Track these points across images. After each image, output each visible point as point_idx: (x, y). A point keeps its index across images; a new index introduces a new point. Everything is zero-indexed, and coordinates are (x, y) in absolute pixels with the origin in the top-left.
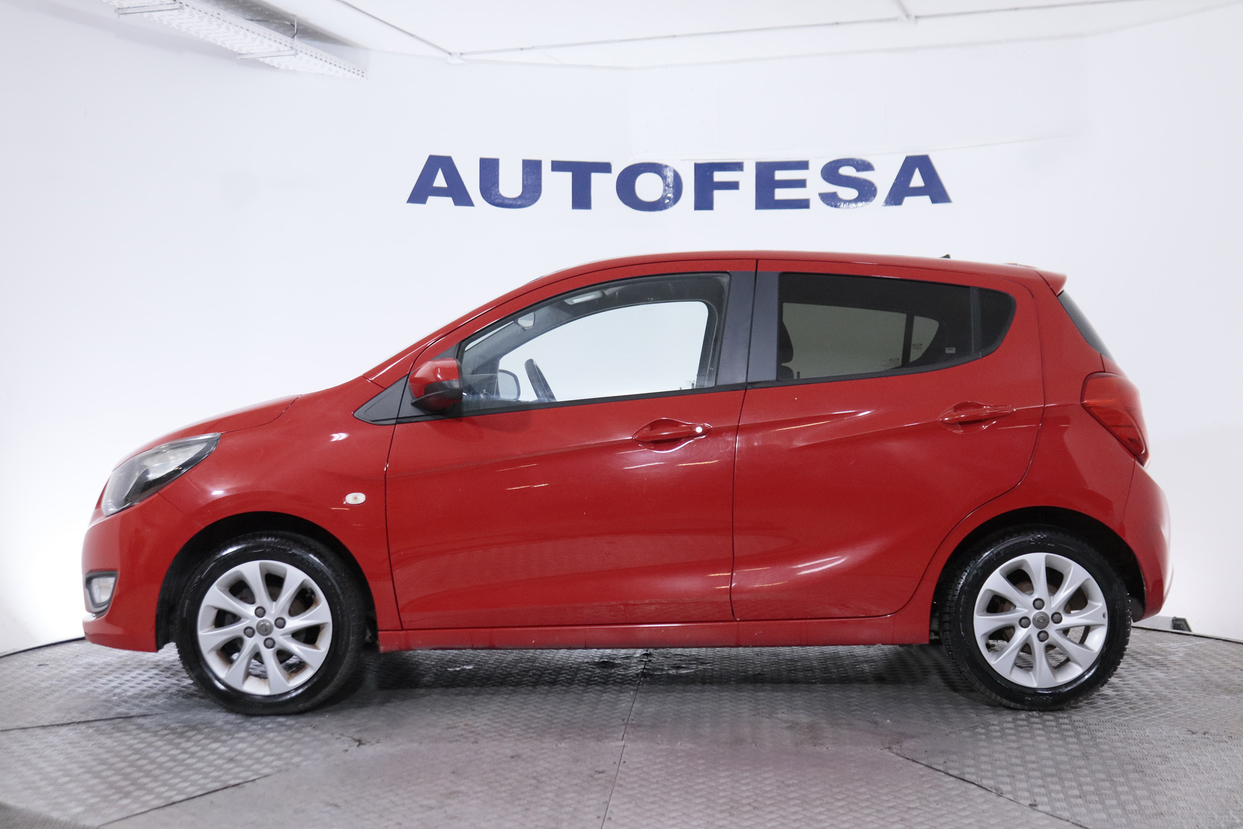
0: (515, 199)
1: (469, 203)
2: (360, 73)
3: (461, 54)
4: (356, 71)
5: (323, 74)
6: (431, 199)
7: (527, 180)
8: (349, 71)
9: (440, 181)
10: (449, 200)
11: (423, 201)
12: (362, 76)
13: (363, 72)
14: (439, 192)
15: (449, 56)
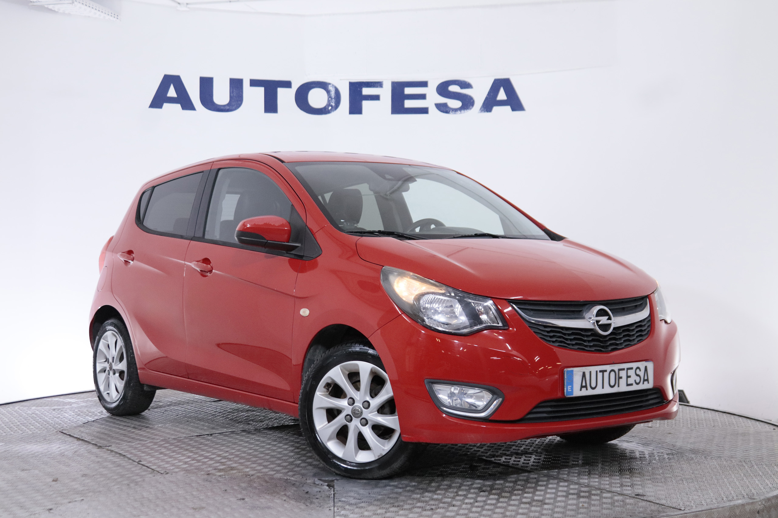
0: (224, 106)
1: (192, 108)
2: (116, 16)
3: (187, 4)
4: (113, 15)
5: (89, 17)
6: (166, 105)
7: (233, 92)
8: (108, 15)
9: (172, 93)
10: (178, 106)
11: (160, 106)
12: (117, 18)
13: (117, 16)
14: (172, 100)
15: (178, 5)
